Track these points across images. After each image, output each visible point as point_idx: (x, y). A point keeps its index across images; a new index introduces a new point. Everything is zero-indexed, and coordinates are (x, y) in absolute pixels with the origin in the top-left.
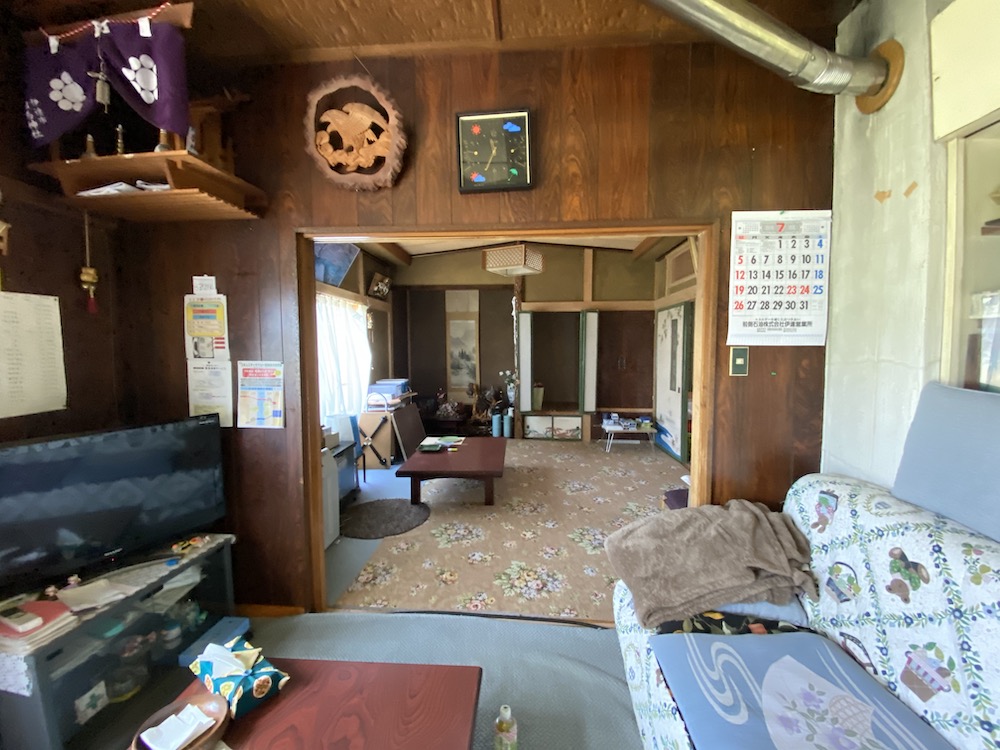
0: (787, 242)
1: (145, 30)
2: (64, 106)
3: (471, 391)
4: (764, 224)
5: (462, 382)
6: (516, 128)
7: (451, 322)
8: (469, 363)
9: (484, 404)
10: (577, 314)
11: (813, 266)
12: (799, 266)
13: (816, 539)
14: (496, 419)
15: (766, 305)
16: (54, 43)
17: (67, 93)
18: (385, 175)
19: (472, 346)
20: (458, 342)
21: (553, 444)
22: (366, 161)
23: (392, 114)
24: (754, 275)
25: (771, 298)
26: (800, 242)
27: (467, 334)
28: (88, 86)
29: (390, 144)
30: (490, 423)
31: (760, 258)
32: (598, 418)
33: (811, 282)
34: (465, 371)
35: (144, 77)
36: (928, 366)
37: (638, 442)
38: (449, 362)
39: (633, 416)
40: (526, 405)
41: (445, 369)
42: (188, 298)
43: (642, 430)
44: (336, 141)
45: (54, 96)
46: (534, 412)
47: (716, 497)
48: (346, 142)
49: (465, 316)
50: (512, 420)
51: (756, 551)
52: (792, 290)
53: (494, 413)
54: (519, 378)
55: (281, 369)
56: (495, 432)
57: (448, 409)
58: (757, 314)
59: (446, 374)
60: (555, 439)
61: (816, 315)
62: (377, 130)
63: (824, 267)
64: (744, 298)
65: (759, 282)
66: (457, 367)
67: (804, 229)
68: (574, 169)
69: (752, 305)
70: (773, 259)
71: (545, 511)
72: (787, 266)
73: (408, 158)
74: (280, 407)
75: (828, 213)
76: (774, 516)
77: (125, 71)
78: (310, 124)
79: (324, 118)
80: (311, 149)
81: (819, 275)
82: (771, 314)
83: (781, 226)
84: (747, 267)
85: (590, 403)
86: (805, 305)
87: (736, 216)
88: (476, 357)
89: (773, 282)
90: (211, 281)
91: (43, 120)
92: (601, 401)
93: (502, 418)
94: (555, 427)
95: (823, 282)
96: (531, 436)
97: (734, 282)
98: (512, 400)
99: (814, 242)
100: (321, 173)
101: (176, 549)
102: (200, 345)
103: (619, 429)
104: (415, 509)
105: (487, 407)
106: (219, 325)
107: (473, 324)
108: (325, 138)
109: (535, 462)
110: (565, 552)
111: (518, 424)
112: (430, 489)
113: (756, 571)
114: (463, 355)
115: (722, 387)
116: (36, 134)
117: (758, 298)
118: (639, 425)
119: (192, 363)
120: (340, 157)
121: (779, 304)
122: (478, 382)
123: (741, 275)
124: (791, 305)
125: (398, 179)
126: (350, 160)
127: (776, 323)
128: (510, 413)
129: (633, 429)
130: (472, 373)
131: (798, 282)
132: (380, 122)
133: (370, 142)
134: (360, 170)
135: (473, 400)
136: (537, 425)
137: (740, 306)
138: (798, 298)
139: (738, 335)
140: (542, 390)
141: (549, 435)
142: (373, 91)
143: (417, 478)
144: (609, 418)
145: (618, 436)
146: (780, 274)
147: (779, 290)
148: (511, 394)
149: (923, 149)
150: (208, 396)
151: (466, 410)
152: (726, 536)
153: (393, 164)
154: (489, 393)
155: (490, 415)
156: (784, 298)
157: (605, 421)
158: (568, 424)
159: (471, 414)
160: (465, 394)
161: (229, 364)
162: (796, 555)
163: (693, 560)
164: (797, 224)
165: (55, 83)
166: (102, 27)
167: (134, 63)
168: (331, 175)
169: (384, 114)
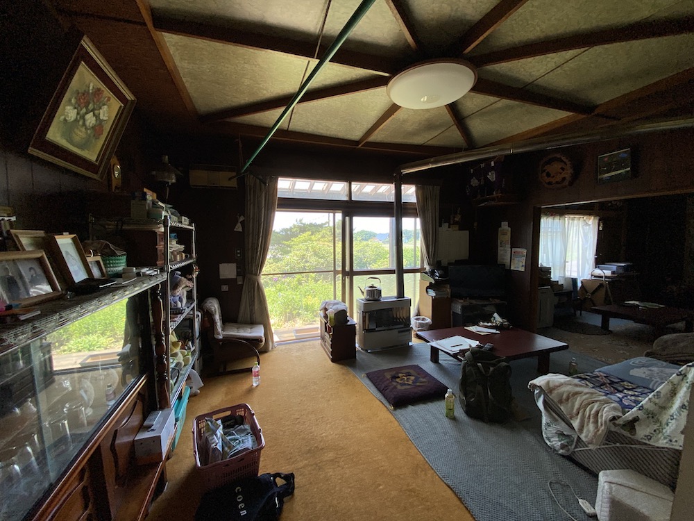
1: (492, 164)
2: (475, 186)
16: (472, 170)
17: (474, 182)
18: (566, 183)
22: (559, 178)
23: (568, 163)
28: (479, 180)
35: (492, 176)
42: (500, 229)
44: (548, 175)
45: (471, 183)
55: (525, 251)
62: (563, 169)
74: (524, 264)
77: (488, 176)
90: (507, 223)
91: (469, 190)
102: (502, 243)
106: (508, 237)
108: (544, 174)
116: (468, 194)
119: (499, 248)
120: (548, 180)
126: (553, 180)
133: (561, 173)
134: (557, 183)
150: (503, 259)
161: (510, 249)
165: (472, 180)
166: (482, 165)
167: (490, 174)
168: (546, 185)
169: (565, 163)
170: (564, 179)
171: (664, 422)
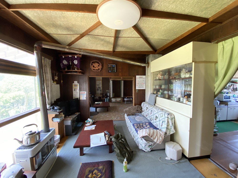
0: (141, 79)
1: (76, 57)
2: (65, 64)
3: (101, 94)
4: (139, 77)
5: (99, 92)
6: (114, 66)
7: (97, 81)
8: (100, 89)
9: (103, 97)
10: (120, 81)
11: (144, 81)
12: (143, 81)
13: (143, 107)
14: (106, 99)
15: (140, 85)
16: (63, 57)
17: (65, 62)
18: (99, 71)
19: (101, 86)
20: (98, 85)
21: (116, 103)
22: (97, 69)
23: (101, 64)
24: (138, 82)
25: (140, 84)
26: (143, 79)
27: (100, 84)
28: (68, 62)
29: (100, 67)
30: (105, 100)
31: (139, 80)
32: (124, 98)
33: (144, 83)
34: (99, 90)
36: (151, 92)
37: (130, 102)
38: (96, 88)
39: (129, 98)
40: (111, 96)
41: (96, 90)
42: (73, 84)
43: (130, 100)
44: (94, 67)
45: (63, 63)
46: (113, 98)
47: (135, 105)
48: (95, 67)
49: (99, 80)
50: (109, 99)
51: (137, 109)
52: (142, 84)
53: (105, 98)
54: (110, 92)
55: (85, 92)
56: (106, 101)
57: (97, 97)
58: (139, 86)
59: (96, 91)
60: (116, 102)
61: (144, 86)
62: (99, 66)
63: (145, 81)
64: (137, 84)
65: (139, 83)
66: (98, 90)
67: (143, 78)
68: (120, 70)
69: (138, 85)
70: (140, 80)
71: (116, 111)
72: (141, 81)
73: (102, 69)
74: (86, 97)
75: (145, 76)
76: (140, 106)
77: (74, 62)
78: (91, 65)
79: (92, 64)
80: (91, 67)
81: (145, 82)
82: (140, 86)
83: (141, 77)
84: (138, 81)
85: (122, 96)
86: (143, 85)
87: (137, 76)
88: (101, 88)
89: (140, 83)
90: (77, 82)
91: (62, 65)
92: (124, 95)
93: (107, 99)
94: (117, 100)
95: (145, 83)
96: (112, 102)
97: (136, 83)
98: (108, 96)
99: (144, 79)
100: (92, 70)
101: (76, 113)
102: (75, 90)
103: (127, 100)
104: (96, 112)
105: (104, 97)
106: (78, 87)
107: (101, 82)
108: (92, 66)
109: (114, 106)
110: (119, 115)
111: (110, 100)
112: (98, 109)
113: (137, 110)
114: (99, 88)
115: (136, 93)
116: (62, 67)
117: (139, 84)
118: (130, 99)
120: (93, 68)
121: (141, 85)
122: (102, 92)
123: (137, 82)
124: (142, 85)
125: (101, 71)
126: (95, 69)
127: (141, 87)
128: (108, 98)
129: (129, 100)
130: (101, 91)
131: (143, 83)
132: (99, 65)
134: (96, 70)
135: (101, 96)
136: (113, 100)
137: (137, 85)
138: (143, 84)
139: (137, 88)
140: (114, 94)
141: (115, 102)
142: (99, 62)
143: (96, 108)
144: (125, 98)
145: (127, 101)
146: (141, 82)
147: (141, 83)
148: (108, 95)
149: (150, 73)
150: (76, 96)
151: (100, 98)
152: (135, 108)
153: (100, 69)
154: (104, 94)
155: (104, 98)
156: (141, 84)
157: (125, 99)
158: (119, 99)
159: (101, 98)
160: (100, 95)
161: (79, 92)
162: (141, 109)
163: (132, 110)
164: (142, 77)
165: (63, 61)
166: (70, 56)
167: (75, 61)
168: (93, 70)
169: (100, 64)
170: (99, 69)
171: (170, 128)
